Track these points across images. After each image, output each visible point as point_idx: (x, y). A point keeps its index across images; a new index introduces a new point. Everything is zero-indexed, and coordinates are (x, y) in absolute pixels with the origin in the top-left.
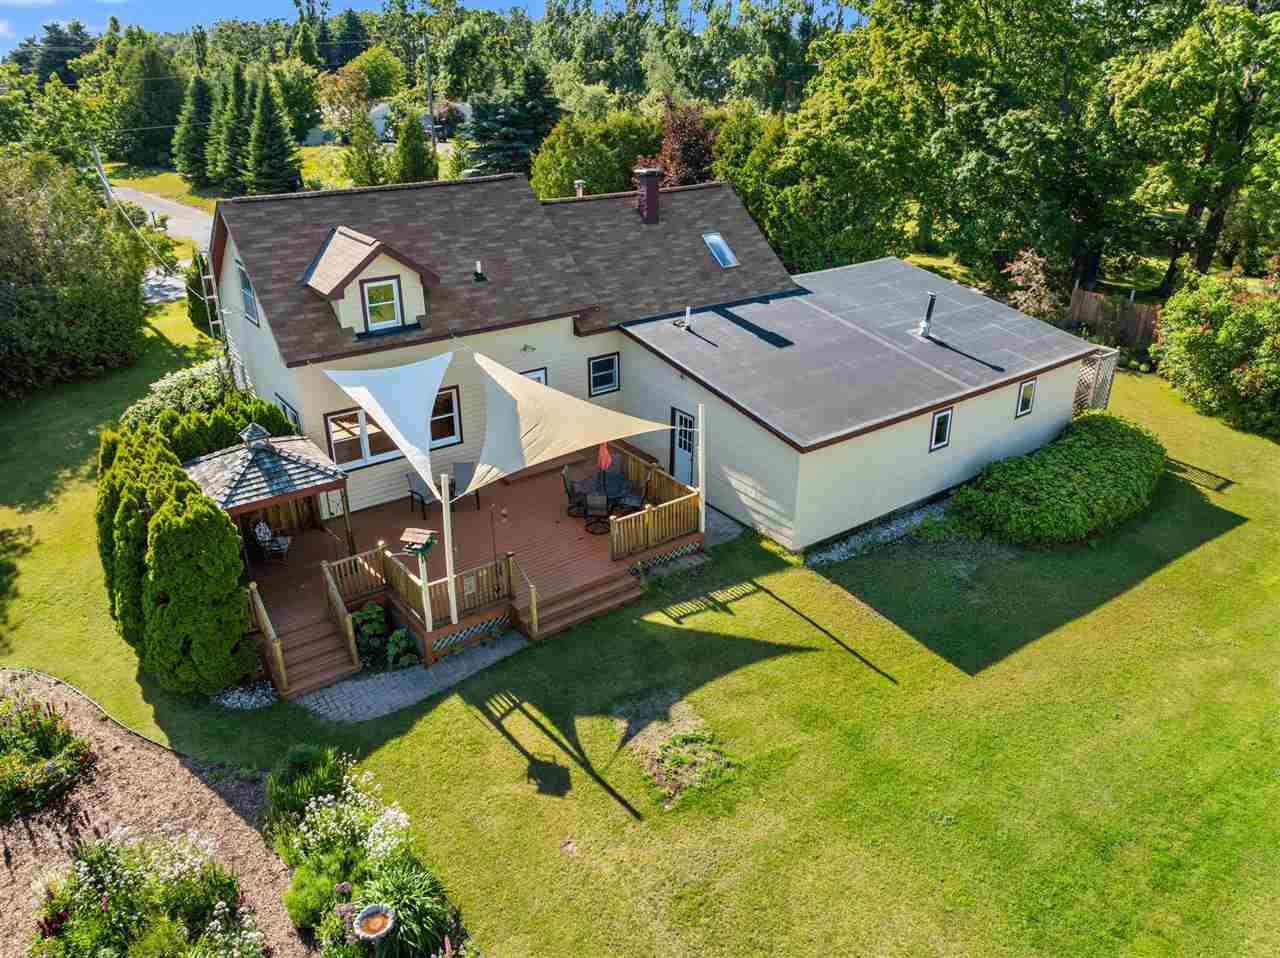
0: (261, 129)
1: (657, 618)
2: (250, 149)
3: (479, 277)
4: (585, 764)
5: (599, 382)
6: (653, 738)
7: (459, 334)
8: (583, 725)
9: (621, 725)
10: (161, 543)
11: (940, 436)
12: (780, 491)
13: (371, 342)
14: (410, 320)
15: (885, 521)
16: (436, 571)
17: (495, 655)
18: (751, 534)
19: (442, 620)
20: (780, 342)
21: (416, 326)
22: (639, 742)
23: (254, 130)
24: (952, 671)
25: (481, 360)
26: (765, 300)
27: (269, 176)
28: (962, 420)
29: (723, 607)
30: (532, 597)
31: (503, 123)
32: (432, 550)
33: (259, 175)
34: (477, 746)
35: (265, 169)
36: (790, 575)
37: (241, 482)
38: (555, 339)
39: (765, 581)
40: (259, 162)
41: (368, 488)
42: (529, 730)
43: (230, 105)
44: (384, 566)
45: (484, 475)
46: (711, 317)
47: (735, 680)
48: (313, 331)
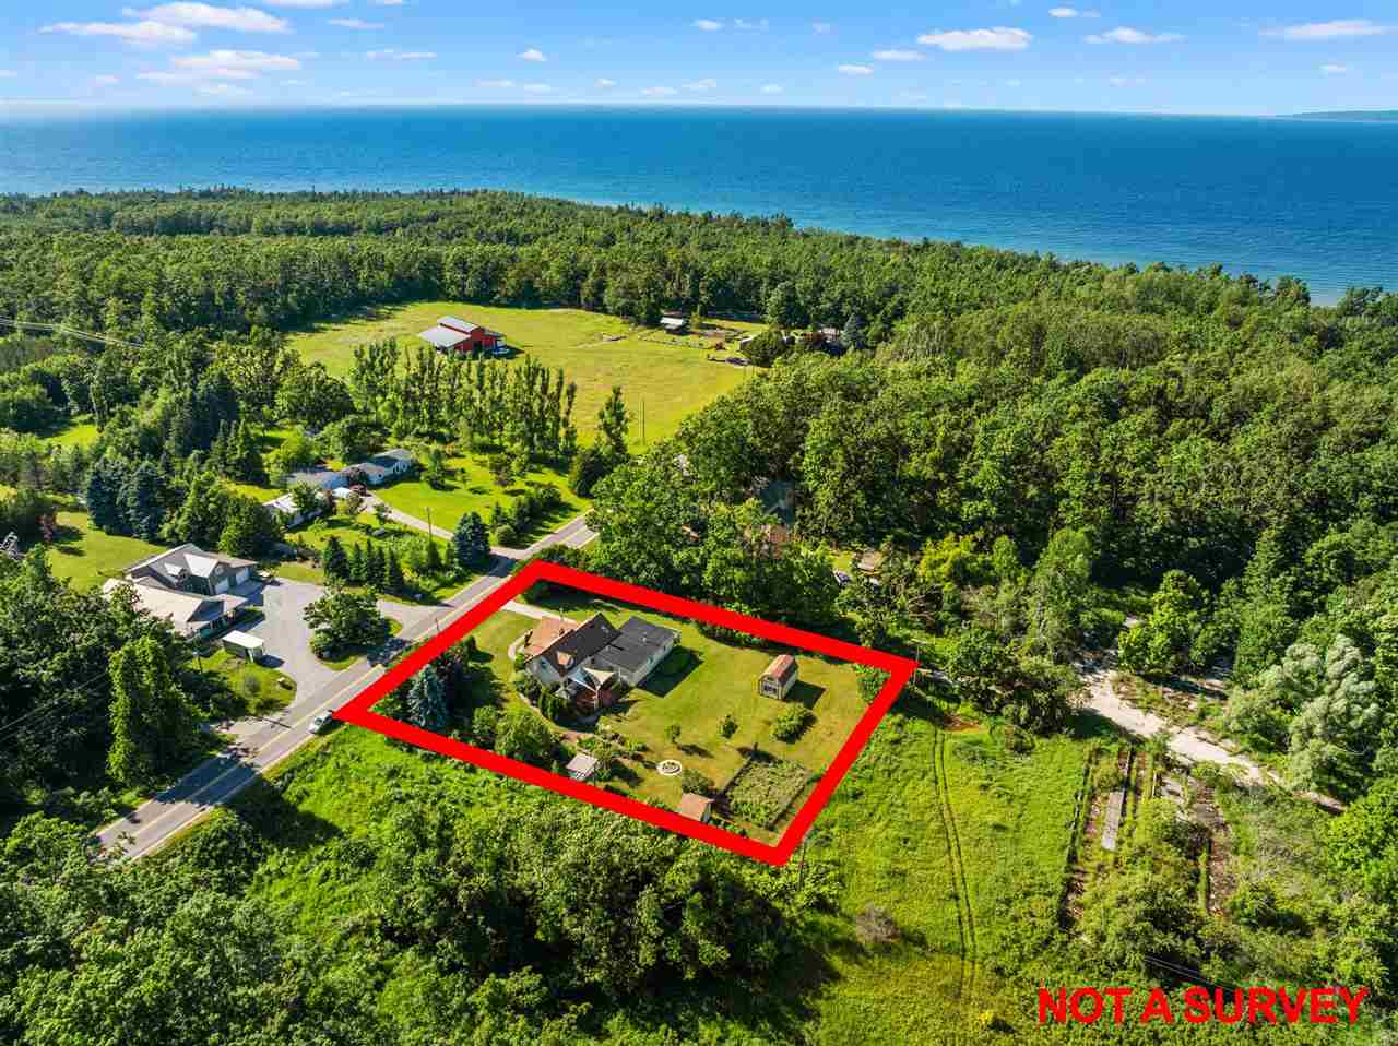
3: (577, 653)
4: (622, 718)
5: (603, 666)
7: (580, 663)
8: (619, 714)
9: (623, 713)
11: (652, 660)
12: (629, 677)
14: (573, 663)
15: (647, 677)
16: (596, 701)
18: (630, 685)
19: (597, 706)
20: (621, 649)
22: (626, 714)
24: (661, 697)
25: (587, 669)
26: (615, 639)
28: (652, 655)
29: (629, 697)
30: (610, 702)
34: (611, 719)
36: (636, 690)
37: (567, 696)
38: (588, 659)
39: (633, 692)
42: (615, 716)
45: (596, 687)
46: (609, 647)
47: (632, 705)
48: (562, 670)
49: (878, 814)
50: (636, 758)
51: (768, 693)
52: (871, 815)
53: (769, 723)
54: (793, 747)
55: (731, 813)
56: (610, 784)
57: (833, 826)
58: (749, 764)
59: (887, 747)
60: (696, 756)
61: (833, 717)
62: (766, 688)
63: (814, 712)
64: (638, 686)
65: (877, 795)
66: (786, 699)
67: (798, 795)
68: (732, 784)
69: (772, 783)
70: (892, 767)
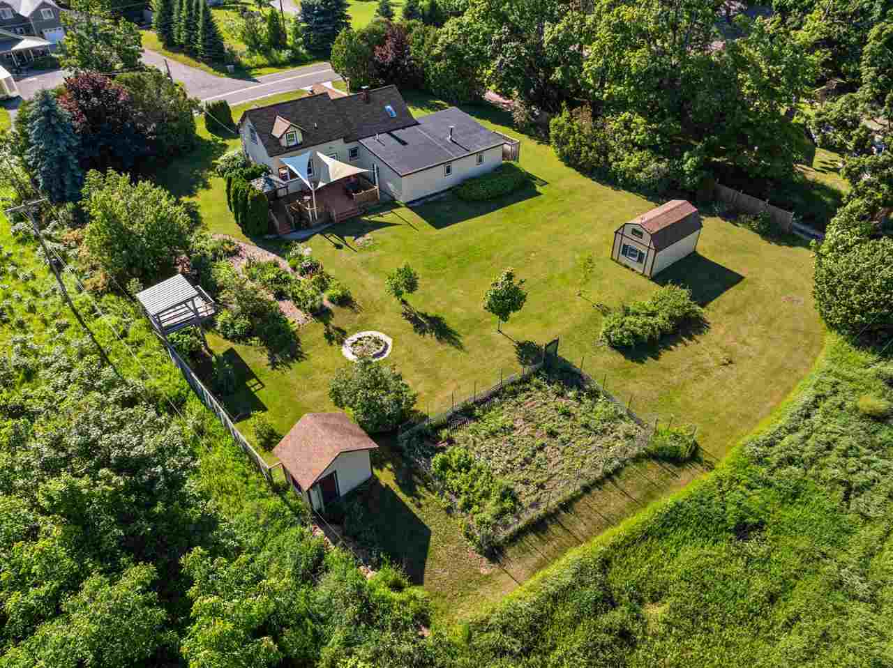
0: (203, 24)
1: (365, 218)
2: (199, 33)
3: (316, 128)
4: (346, 244)
5: (352, 156)
6: (360, 240)
7: (313, 145)
8: (346, 238)
9: (354, 238)
10: (252, 200)
11: (448, 171)
12: (399, 187)
13: (289, 149)
14: (299, 142)
15: (432, 195)
16: (312, 206)
17: (326, 226)
18: (394, 199)
19: (314, 217)
20: (404, 143)
21: (301, 144)
22: (357, 241)
23: (200, 24)
24: (434, 229)
25: (319, 154)
26: (403, 128)
27: (211, 47)
28: (454, 166)
29: (382, 216)
30: (334, 213)
31: (317, 15)
32: (311, 201)
33: (204, 46)
34: (324, 243)
35: (207, 44)
36: (401, 209)
37: (264, 187)
38: (339, 145)
39: (394, 210)
40: (204, 40)
41: (293, 188)
42: (335, 239)
43: (184, 8)
44: (299, 207)
45: (321, 184)
46: (385, 136)
47: (380, 230)
48: (275, 147)
49: (796, 602)
50: (320, 314)
51: (624, 260)
52: (772, 599)
53: (605, 311)
54: (637, 368)
55: (426, 482)
56: (239, 348)
57: (656, 598)
58: (526, 380)
59: (856, 425)
60: (430, 338)
61: (744, 331)
62: (626, 250)
63: (707, 313)
64: (411, 205)
65: (803, 544)
66: (660, 278)
67: (598, 483)
68: (467, 413)
69: (552, 434)
70: (859, 479)
